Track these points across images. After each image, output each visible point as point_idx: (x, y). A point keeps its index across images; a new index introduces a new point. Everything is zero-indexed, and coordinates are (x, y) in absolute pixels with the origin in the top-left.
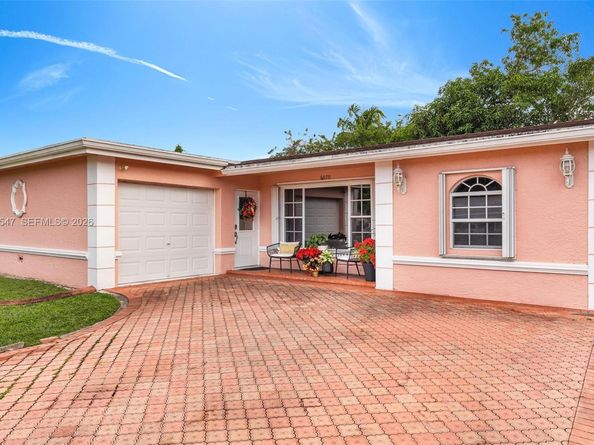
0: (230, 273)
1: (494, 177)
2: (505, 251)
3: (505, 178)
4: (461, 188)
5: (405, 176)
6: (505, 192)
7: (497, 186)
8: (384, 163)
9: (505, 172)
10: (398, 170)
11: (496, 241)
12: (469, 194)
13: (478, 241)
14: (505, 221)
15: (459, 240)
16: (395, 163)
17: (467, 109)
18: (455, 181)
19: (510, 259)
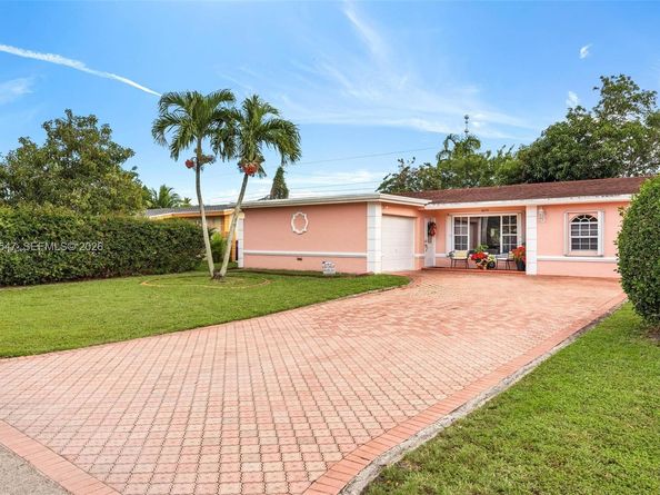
0: (423, 269)
1: (594, 215)
2: (599, 252)
3: (599, 216)
4: (576, 220)
5: (545, 212)
6: (599, 223)
7: (595, 220)
8: (531, 206)
9: (599, 213)
10: (541, 210)
11: (595, 247)
12: (580, 223)
13: (585, 247)
14: (599, 237)
15: (574, 247)
16: (538, 207)
17: (565, 151)
18: (572, 217)
19: (602, 256)
